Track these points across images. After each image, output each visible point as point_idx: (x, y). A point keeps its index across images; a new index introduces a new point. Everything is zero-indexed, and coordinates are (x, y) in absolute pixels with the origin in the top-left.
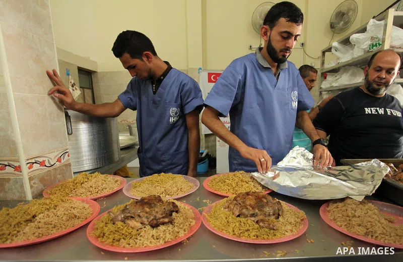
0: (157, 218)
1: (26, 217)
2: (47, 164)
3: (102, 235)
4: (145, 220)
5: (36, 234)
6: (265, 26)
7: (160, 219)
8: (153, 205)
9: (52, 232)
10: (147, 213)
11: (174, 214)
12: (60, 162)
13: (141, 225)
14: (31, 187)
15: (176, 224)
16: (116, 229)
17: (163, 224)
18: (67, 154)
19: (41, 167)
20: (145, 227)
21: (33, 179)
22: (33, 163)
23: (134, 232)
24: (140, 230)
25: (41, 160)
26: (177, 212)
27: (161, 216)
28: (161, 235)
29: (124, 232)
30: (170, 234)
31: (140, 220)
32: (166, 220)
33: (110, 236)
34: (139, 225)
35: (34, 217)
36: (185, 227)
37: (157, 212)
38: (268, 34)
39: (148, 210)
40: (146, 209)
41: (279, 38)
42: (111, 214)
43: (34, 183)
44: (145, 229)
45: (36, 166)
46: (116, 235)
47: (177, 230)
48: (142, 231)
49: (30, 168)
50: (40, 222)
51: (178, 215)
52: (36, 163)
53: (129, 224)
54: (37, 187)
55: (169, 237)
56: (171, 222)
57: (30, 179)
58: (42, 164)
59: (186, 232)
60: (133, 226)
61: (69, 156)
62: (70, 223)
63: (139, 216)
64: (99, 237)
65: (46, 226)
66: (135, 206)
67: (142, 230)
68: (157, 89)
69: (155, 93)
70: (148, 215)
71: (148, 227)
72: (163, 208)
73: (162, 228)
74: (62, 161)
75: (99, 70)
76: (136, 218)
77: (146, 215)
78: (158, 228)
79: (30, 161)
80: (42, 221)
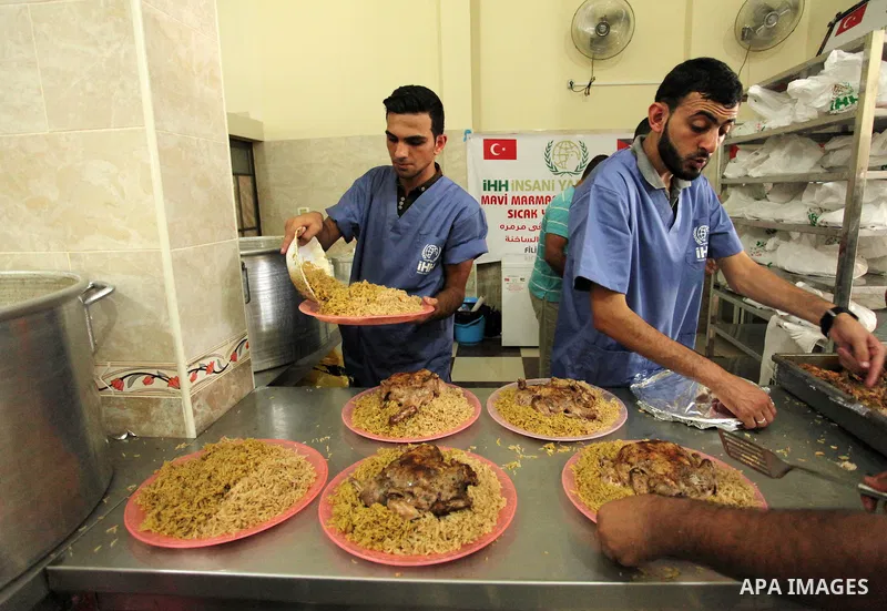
0: (443, 499)
1: (214, 487)
2: (217, 369)
3: (350, 528)
4: (423, 502)
5: (238, 523)
6: (658, 104)
7: (448, 501)
8: (432, 472)
9: (261, 517)
10: (424, 488)
11: (470, 488)
12: (235, 360)
13: (416, 511)
14: (195, 413)
15: (476, 509)
16: (375, 518)
17: (455, 510)
18: (245, 344)
19: (209, 375)
20: (424, 517)
21: (197, 398)
22: (197, 370)
23: (407, 525)
24: (417, 522)
25: (206, 362)
26: (474, 485)
27: (451, 495)
28: (455, 533)
29: (389, 525)
30: (469, 530)
31: (414, 501)
32: (461, 504)
33: (366, 531)
34: (412, 511)
35: (228, 487)
36: (491, 515)
37: (442, 487)
38: (664, 120)
39: (425, 482)
40: (421, 479)
41: (685, 130)
42: (356, 483)
43: (198, 406)
44: (425, 520)
45: (202, 375)
46: (376, 531)
47: (481, 522)
48: (419, 524)
49: (192, 380)
50: (238, 498)
51: (477, 491)
52: (201, 369)
53: (395, 509)
54: (202, 413)
55: (468, 536)
56: (469, 506)
57: (194, 399)
58: (209, 369)
59: (495, 524)
60: (402, 512)
61: (247, 347)
62: (286, 498)
63: (411, 494)
64: (345, 532)
65: (250, 507)
66: (401, 473)
67: (421, 521)
68: (406, 206)
69: (400, 213)
70: (427, 493)
71: (430, 516)
72: (451, 477)
73: (454, 518)
74: (239, 358)
75: (266, 138)
76: (406, 496)
77: (424, 493)
78: (448, 517)
79: (192, 368)
80: (243, 496)
